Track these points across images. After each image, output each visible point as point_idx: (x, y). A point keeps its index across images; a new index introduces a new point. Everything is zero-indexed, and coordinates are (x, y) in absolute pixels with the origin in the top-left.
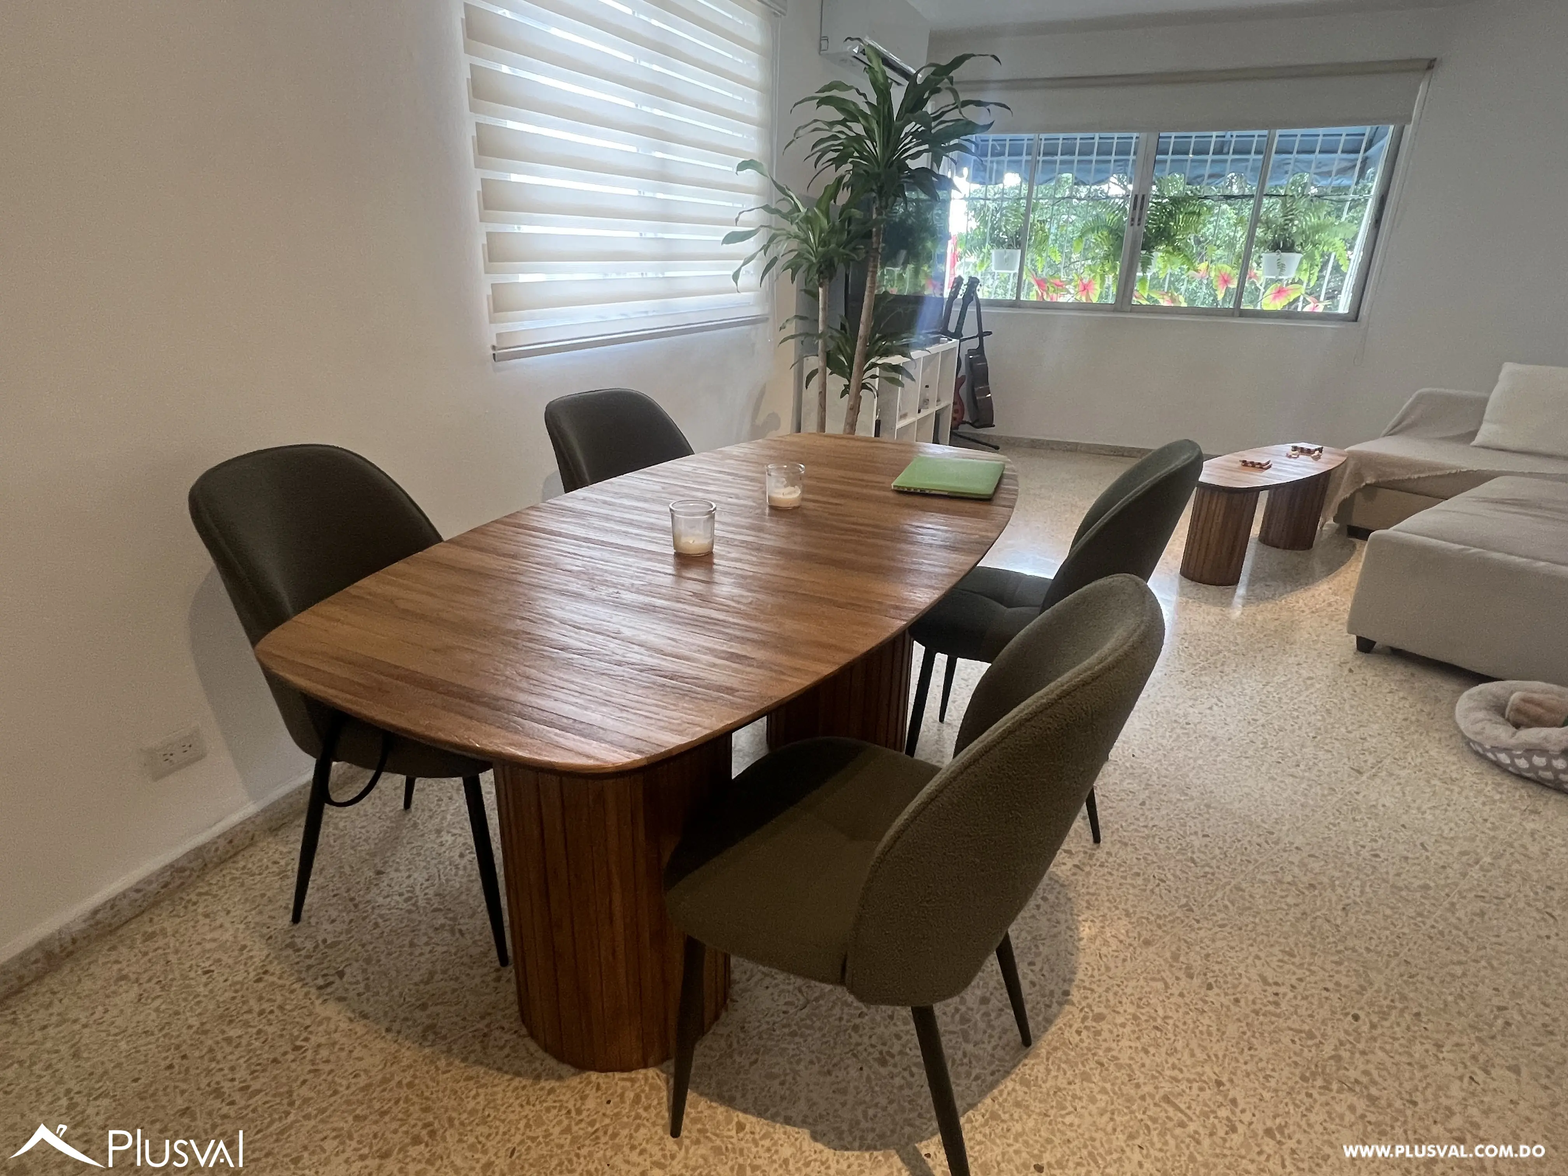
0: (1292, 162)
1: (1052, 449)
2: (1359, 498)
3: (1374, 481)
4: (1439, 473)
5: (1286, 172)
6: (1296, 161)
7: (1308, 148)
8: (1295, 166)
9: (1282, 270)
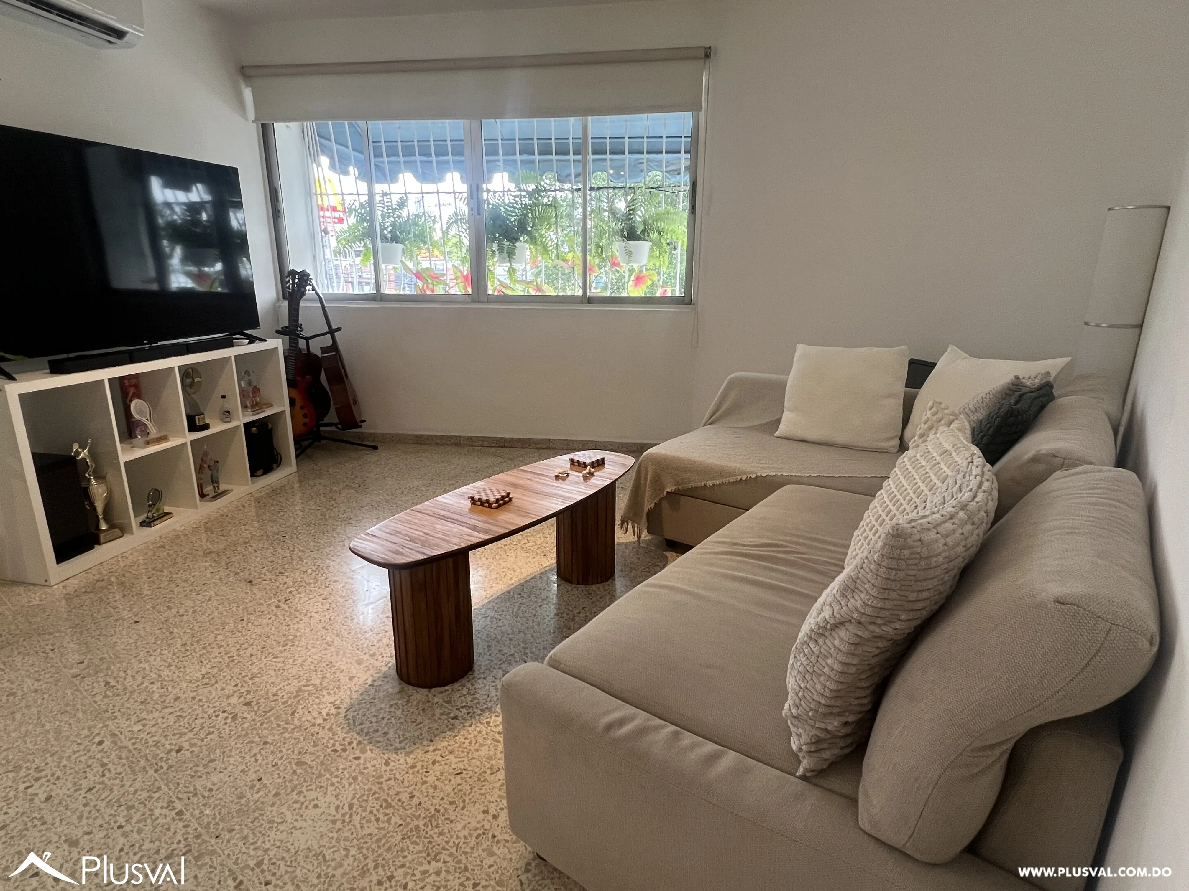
0: (645, 161)
1: (437, 444)
2: (665, 505)
3: (674, 488)
4: (731, 479)
5: (642, 171)
6: (648, 160)
7: (655, 149)
8: (648, 165)
9: (630, 256)
